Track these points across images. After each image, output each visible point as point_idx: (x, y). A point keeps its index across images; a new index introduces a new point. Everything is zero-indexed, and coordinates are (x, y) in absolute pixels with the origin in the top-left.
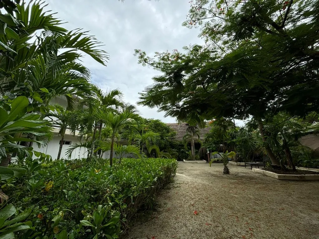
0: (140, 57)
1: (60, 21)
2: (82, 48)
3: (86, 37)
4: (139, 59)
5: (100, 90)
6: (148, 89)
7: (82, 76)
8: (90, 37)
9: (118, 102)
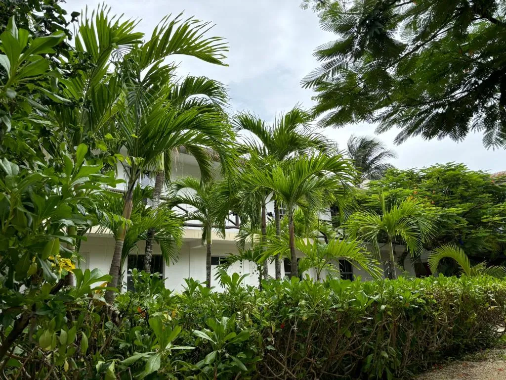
0: (318, 5)
1: (133, 22)
2: (179, 50)
3: (180, 27)
4: (319, 12)
5: (260, 120)
6: (309, 83)
7: (210, 102)
8: (187, 23)
9: (305, 140)
